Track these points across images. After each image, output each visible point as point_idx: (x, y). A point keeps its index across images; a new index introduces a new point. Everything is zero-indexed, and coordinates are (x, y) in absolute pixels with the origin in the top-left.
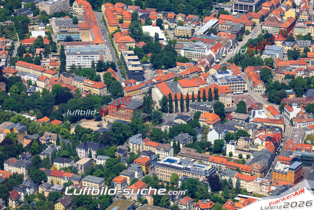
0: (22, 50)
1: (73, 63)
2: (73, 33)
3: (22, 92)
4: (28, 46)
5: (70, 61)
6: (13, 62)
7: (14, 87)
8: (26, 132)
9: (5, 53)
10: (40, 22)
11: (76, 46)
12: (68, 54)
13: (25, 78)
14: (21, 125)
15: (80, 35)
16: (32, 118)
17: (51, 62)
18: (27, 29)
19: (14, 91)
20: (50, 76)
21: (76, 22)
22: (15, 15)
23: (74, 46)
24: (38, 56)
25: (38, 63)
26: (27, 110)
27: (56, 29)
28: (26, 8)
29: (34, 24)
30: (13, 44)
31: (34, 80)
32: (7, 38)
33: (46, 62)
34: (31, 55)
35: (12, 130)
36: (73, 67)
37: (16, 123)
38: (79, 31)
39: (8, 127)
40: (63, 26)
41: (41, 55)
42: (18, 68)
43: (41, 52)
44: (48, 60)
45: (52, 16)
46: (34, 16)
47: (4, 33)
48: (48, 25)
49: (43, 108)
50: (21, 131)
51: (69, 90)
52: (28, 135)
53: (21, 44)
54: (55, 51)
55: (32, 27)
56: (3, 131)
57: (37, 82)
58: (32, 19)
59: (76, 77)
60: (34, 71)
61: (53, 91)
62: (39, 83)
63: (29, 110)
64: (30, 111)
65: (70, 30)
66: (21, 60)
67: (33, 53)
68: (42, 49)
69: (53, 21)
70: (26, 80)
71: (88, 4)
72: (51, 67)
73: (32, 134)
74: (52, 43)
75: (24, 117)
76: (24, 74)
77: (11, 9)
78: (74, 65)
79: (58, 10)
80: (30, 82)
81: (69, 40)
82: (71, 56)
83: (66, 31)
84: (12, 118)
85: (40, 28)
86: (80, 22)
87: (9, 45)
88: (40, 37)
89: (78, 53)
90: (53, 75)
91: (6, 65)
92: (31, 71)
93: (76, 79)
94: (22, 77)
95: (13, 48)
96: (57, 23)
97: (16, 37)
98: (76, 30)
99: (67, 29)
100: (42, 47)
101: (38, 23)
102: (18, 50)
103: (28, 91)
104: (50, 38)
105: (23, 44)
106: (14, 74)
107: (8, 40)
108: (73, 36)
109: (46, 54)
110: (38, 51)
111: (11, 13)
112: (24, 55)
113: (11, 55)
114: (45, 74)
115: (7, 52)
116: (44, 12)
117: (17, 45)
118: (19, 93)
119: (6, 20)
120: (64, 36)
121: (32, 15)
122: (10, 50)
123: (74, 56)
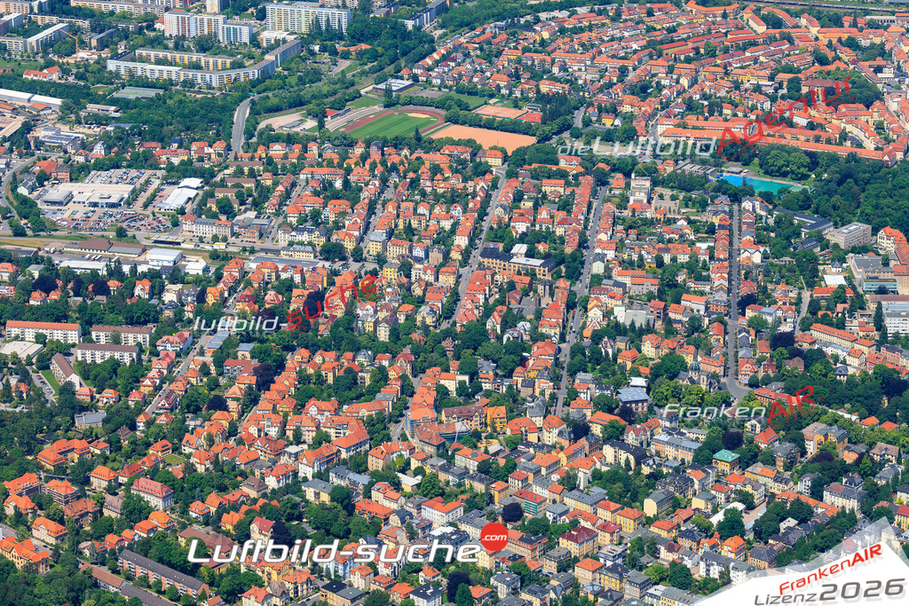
0: (814, 307)
1: (897, 329)
2: (887, 280)
3: (830, 375)
4: (823, 298)
5: (892, 325)
6: (806, 326)
7: (817, 367)
8: (846, 440)
9: (792, 311)
10: (833, 260)
11: (897, 303)
12: (889, 315)
13: (829, 351)
14: (840, 428)
15: (897, 283)
16: (854, 418)
17: (861, 326)
18: (817, 271)
19: (819, 372)
20: (865, 349)
21: (886, 264)
22: (795, 248)
23: (893, 302)
24: (840, 315)
25: (841, 325)
26: (841, 403)
27: (859, 275)
28: (809, 239)
29: (824, 264)
30: (799, 294)
31: (842, 354)
32: (787, 284)
33: (853, 325)
34: (829, 313)
35: (826, 436)
36: (896, 335)
37: (831, 425)
38: (894, 277)
39: (820, 432)
40: (870, 269)
41: (843, 314)
42: (816, 334)
43: (844, 309)
44: (856, 322)
45: (849, 252)
46: (822, 250)
47: (783, 277)
48: (844, 265)
49: (866, 402)
50: (840, 439)
51: (898, 373)
52: (849, 445)
53: (811, 296)
54: (862, 308)
55: (821, 268)
56: (813, 437)
57: (847, 358)
58: (821, 255)
59: (905, 352)
60: (839, 340)
61: (874, 373)
62: (850, 360)
63: (844, 403)
64: (846, 405)
65: (882, 276)
66: (817, 322)
67: (833, 311)
68: (846, 306)
69: (851, 260)
70: (830, 353)
71: (901, 235)
72: (861, 334)
73: (855, 443)
74: (859, 296)
75: (842, 416)
76: (828, 344)
77: (788, 239)
78: (898, 332)
79: (855, 243)
80: (836, 358)
81: (882, 291)
82: (893, 319)
83: (877, 278)
84: (824, 418)
85: (834, 270)
86: (892, 263)
87: (793, 295)
88: (841, 287)
89: (903, 314)
90: (869, 347)
91: (794, 327)
92: (835, 340)
93: (905, 356)
94: (824, 349)
95: (799, 301)
96: (860, 264)
97: (802, 283)
98: (890, 276)
99: (876, 274)
100: (845, 302)
101: (830, 262)
102: (810, 305)
103: (837, 372)
104: (854, 288)
105: (815, 296)
106: (810, 344)
107: (790, 288)
108: (889, 286)
109: (851, 312)
110: (840, 307)
111: (789, 246)
112: (820, 313)
113: (799, 312)
114: (857, 347)
115: (793, 307)
116: (836, 246)
117: (806, 295)
118: (825, 376)
119: (783, 256)
120: (875, 285)
121: (819, 249)
122: (796, 304)
123: (897, 319)
